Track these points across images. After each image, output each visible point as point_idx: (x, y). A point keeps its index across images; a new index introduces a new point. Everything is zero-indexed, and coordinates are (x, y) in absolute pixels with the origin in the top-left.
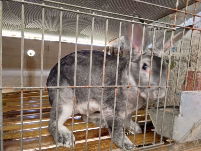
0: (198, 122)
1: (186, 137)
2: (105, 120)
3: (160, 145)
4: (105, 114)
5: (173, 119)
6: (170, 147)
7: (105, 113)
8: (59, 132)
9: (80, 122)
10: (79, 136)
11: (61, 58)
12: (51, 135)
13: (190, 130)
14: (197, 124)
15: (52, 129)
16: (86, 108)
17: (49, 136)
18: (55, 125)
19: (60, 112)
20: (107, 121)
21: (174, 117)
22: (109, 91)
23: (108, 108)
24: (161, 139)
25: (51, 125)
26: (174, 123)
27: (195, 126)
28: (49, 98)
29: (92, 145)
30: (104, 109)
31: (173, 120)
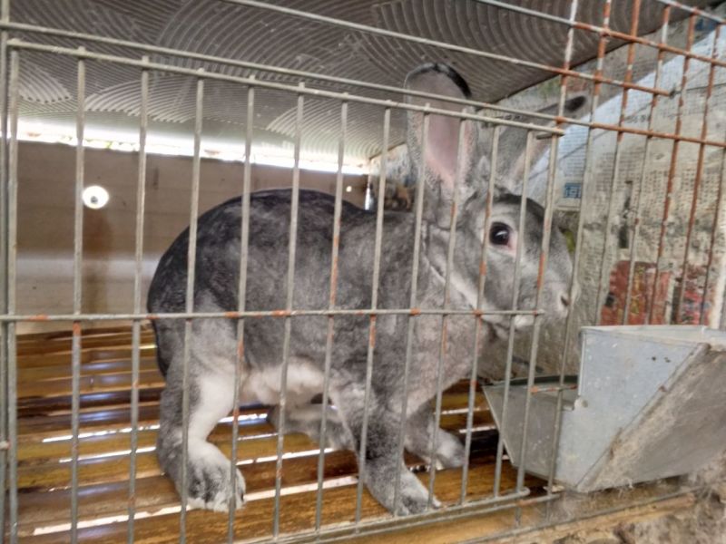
0: (631, 423)
1: (597, 473)
2: (345, 425)
3: (516, 500)
4: (346, 404)
5: (558, 417)
6: (548, 504)
7: (345, 400)
8: (191, 463)
9: (264, 433)
10: (257, 478)
11: (199, 213)
12: (167, 475)
13: (607, 450)
14: (628, 430)
15: (167, 455)
16: (278, 386)
17: (158, 478)
18: (180, 442)
19: (195, 400)
20: (351, 428)
21: (562, 410)
22: (356, 330)
23: (354, 385)
24: (520, 479)
25: (165, 441)
26: (563, 428)
27: (622, 437)
28: (158, 352)
29: (301, 504)
30: (341, 388)
31: (558, 420)
